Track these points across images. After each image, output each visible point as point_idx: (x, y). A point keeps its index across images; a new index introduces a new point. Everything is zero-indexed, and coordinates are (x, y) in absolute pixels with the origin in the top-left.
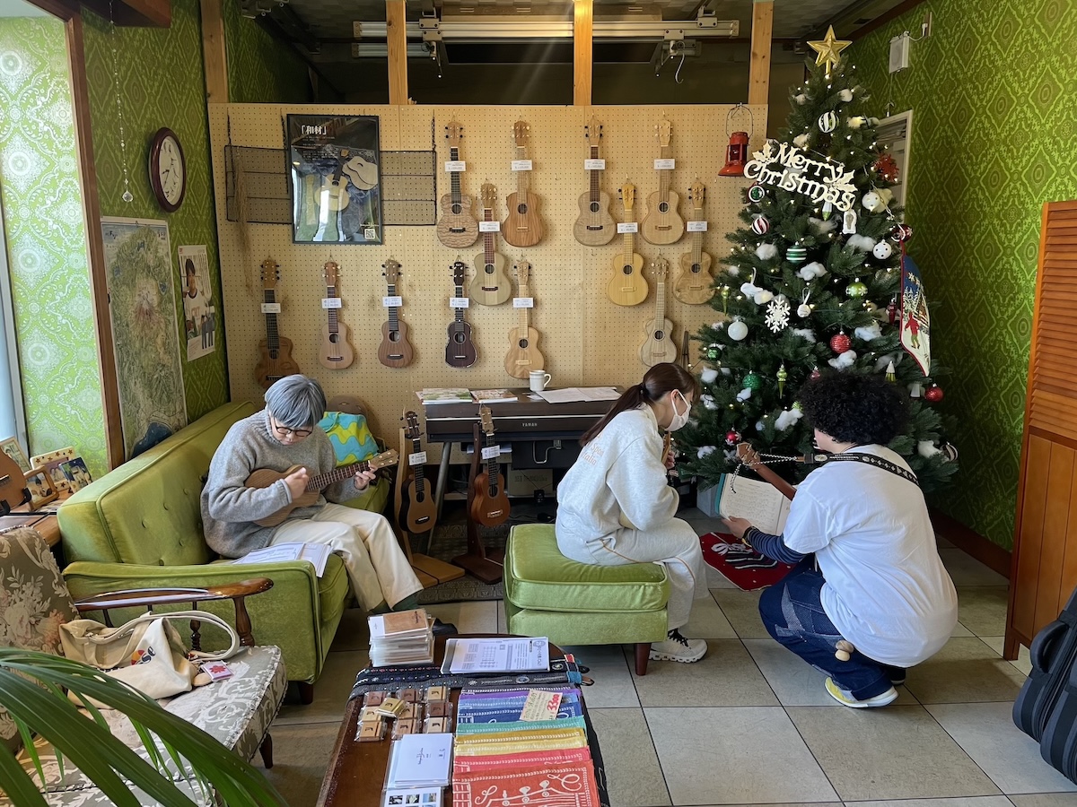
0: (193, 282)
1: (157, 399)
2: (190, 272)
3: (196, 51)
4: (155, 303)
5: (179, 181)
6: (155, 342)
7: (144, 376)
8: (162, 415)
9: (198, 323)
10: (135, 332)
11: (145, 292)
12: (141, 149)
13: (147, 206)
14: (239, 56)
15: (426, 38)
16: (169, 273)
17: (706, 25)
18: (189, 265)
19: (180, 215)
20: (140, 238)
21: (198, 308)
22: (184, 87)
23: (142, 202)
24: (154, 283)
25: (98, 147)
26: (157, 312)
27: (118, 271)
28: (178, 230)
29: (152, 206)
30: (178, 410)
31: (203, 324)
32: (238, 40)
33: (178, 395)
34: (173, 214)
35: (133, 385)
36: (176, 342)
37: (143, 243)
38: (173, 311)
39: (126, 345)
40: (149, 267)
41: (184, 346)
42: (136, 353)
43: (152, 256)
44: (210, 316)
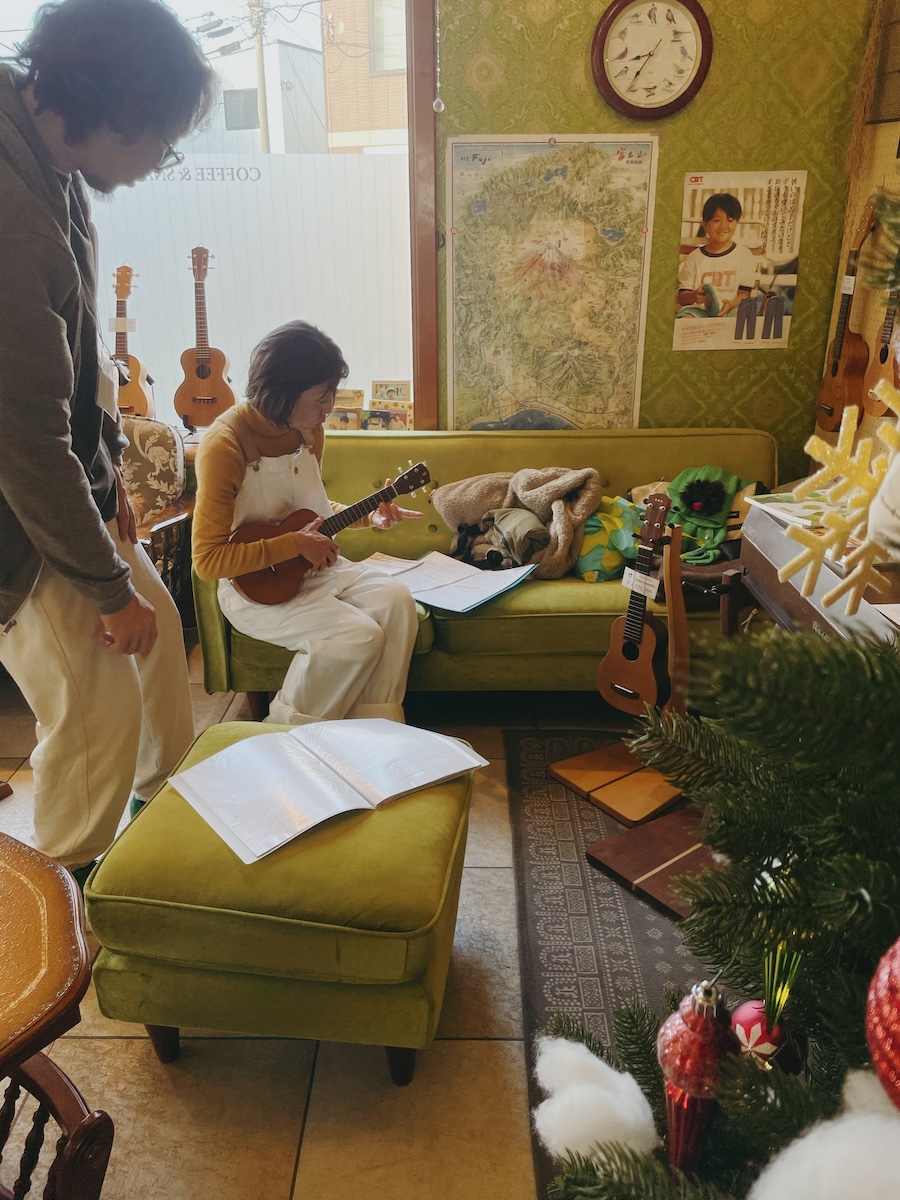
0: (725, 230)
1: (551, 383)
4: (582, 256)
6: (566, 309)
7: (525, 348)
8: (560, 405)
9: (725, 295)
10: (510, 289)
11: (553, 240)
16: (642, 213)
18: (722, 203)
20: (555, 162)
21: (729, 273)
24: (585, 227)
26: (584, 268)
27: (483, 205)
30: (612, 406)
31: (744, 301)
33: (619, 388)
35: (488, 353)
36: (634, 317)
37: (565, 168)
38: (640, 270)
39: (481, 302)
40: (575, 204)
41: (664, 326)
42: (507, 316)
43: (585, 188)
44: (774, 289)
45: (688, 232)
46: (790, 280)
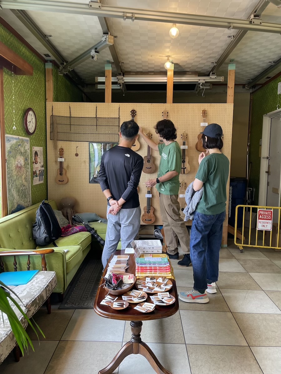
0: (37, 159)
1: (21, 196)
2: (36, 155)
3: (43, 85)
4: (23, 165)
5: (34, 126)
6: (22, 177)
7: (17, 188)
8: (22, 202)
9: (38, 172)
10: (14, 173)
11: (19, 160)
12: (22, 114)
13: (22, 133)
14: (58, 87)
15: (119, 82)
16: (29, 155)
17: (213, 78)
18: (36, 153)
19: (34, 137)
20: (19, 142)
21: (38, 167)
22: (38, 96)
23: (21, 131)
24: (23, 158)
25: (6, 112)
26: (23, 167)
27: (10, 153)
28: (33, 141)
29: (24, 133)
30: (28, 201)
31: (40, 173)
32: (58, 82)
33: (29, 196)
34: (31, 136)
35: (12, 190)
36: (29, 178)
37: (20, 144)
38: (29, 168)
39: (11, 177)
40: (22, 152)
41: (32, 180)
42: (14, 180)
43: (23, 149)
44: (42, 171)
45: (33, 158)
46: (43, 168)
